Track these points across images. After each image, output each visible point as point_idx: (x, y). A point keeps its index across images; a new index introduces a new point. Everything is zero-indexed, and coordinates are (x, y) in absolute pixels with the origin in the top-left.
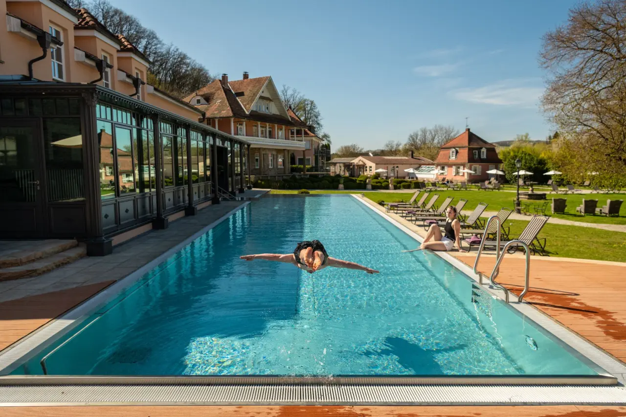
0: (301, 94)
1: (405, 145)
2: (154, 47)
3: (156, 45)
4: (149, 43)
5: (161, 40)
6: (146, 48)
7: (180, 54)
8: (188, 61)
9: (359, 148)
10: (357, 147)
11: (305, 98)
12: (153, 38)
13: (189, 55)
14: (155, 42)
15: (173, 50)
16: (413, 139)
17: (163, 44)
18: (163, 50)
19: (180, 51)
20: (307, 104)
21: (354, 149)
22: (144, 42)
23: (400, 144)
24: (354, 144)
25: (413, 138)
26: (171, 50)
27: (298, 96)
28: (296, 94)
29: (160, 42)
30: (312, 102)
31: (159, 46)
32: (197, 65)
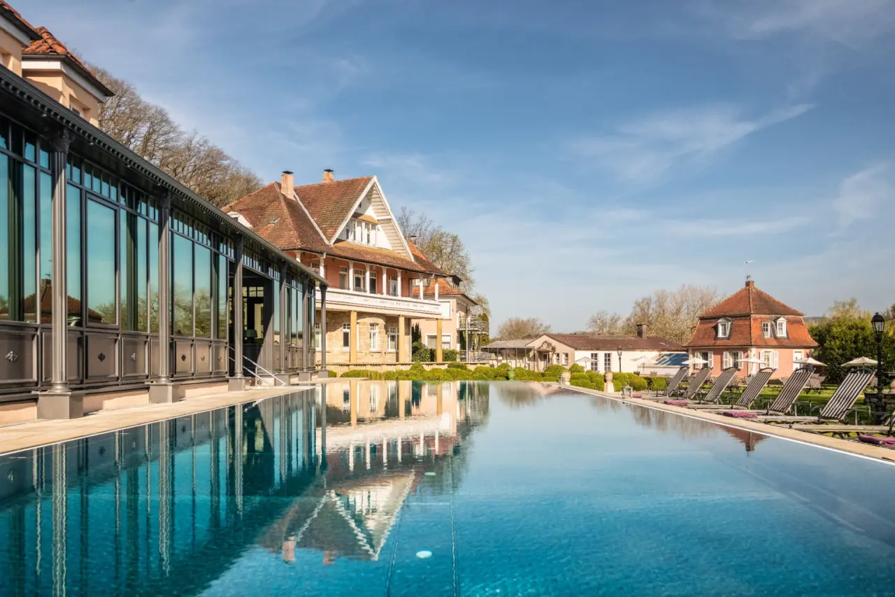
0: (435, 225)
1: (629, 319)
2: (162, 138)
3: (166, 133)
4: (154, 131)
5: (176, 124)
6: (147, 140)
7: (211, 150)
8: (226, 163)
9: (541, 325)
10: (538, 323)
11: (443, 230)
12: (162, 121)
13: (227, 152)
14: (166, 129)
15: (198, 143)
16: (642, 310)
17: (181, 132)
18: (181, 144)
19: (210, 144)
20: (446, 242)
21: (533, 328)
22: (144, 129)
23: (619, 318)
24: (532, 317)
25: (643, 306)
26: (193, 142)
27: (429, 229)
28: (425, 224)
29: (174, 129)
30: (455, 239)
31: (172, 135)
32: (242, 170)
